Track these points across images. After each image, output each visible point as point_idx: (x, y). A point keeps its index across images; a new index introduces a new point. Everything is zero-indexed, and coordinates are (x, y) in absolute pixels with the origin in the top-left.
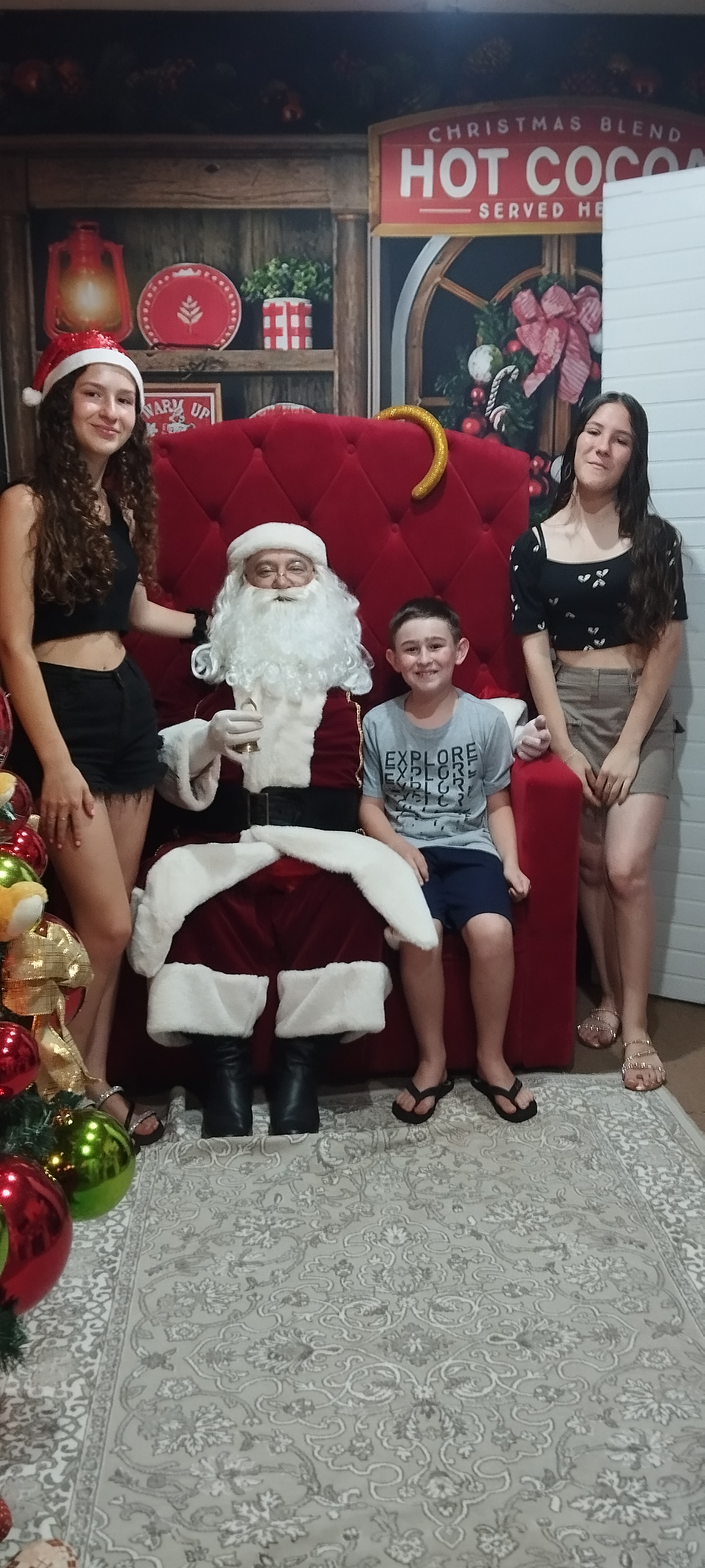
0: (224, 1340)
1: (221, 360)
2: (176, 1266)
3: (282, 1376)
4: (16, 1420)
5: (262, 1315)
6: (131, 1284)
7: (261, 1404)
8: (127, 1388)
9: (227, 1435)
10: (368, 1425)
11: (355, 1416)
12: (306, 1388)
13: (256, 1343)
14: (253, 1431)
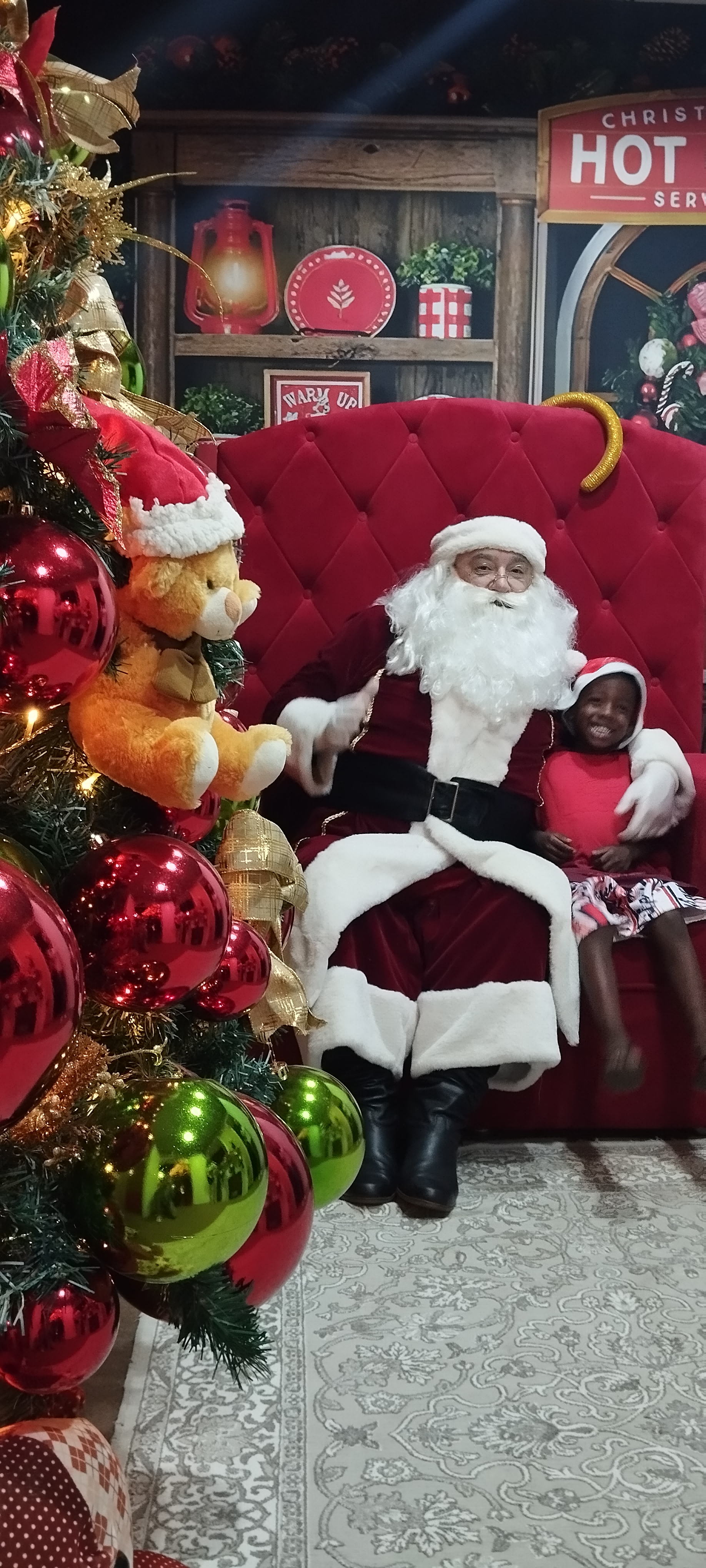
0: (436, 1414)
1: (372, 347)
2: (353, 1327)
3: (525, 1459)
4: (181, 1503)
5: (479, 1386)
6: (300, 1345)
7: (506, 1493)
8: (321, 1468)
9: (469, 1530)
10: (658, 1522)
11: (638, 1510)
12: (561, 1475)
13: (479, 1419)
14: (507, 1526)
